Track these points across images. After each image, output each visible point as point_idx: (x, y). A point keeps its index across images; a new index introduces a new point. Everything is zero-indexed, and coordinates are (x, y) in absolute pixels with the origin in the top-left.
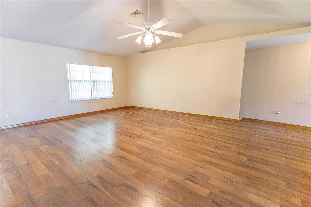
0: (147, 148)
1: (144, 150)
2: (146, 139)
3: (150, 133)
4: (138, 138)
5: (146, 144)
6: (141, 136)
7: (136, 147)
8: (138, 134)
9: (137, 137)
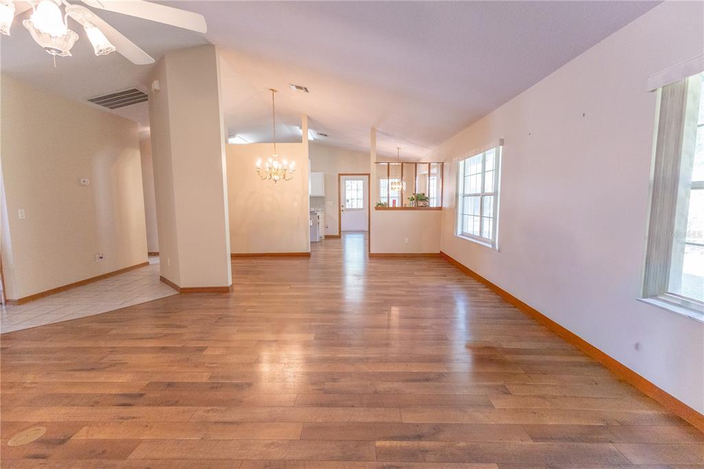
0: (92, 369)
1: (101, 363)
2: (102, 395)
3: (82, 436)
4: (136, 391)
5: (97, 380)
6: (130, 405)
7: (128, 363)
8: (144, 409)
9: (141, 395)
